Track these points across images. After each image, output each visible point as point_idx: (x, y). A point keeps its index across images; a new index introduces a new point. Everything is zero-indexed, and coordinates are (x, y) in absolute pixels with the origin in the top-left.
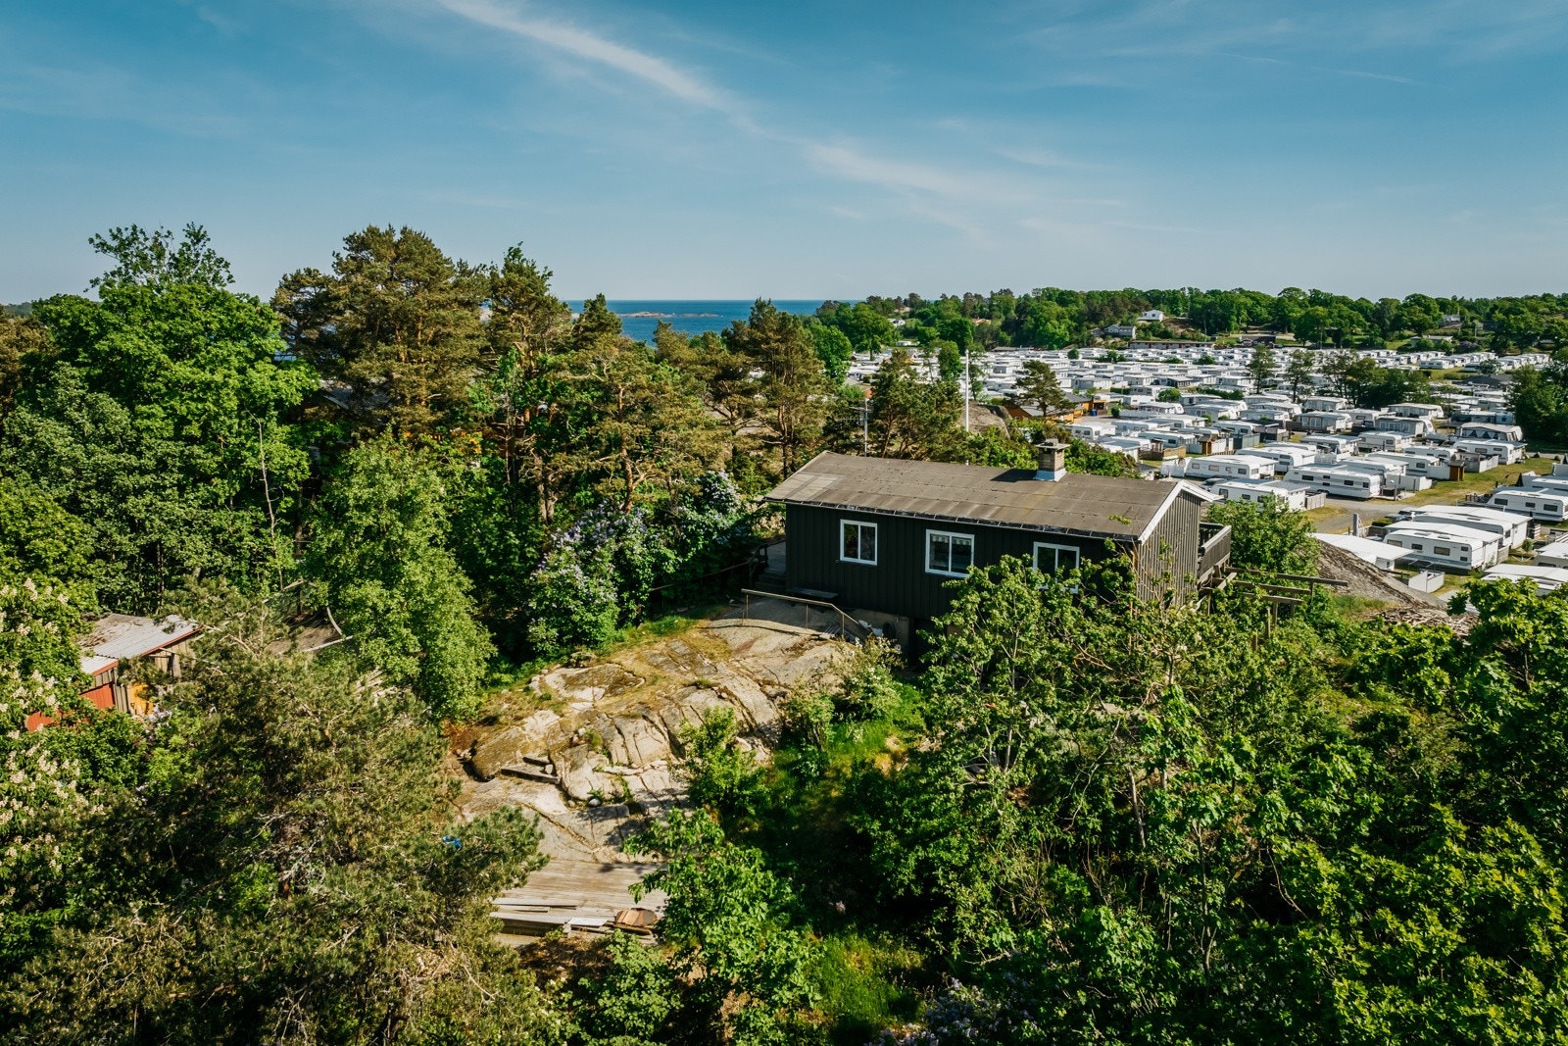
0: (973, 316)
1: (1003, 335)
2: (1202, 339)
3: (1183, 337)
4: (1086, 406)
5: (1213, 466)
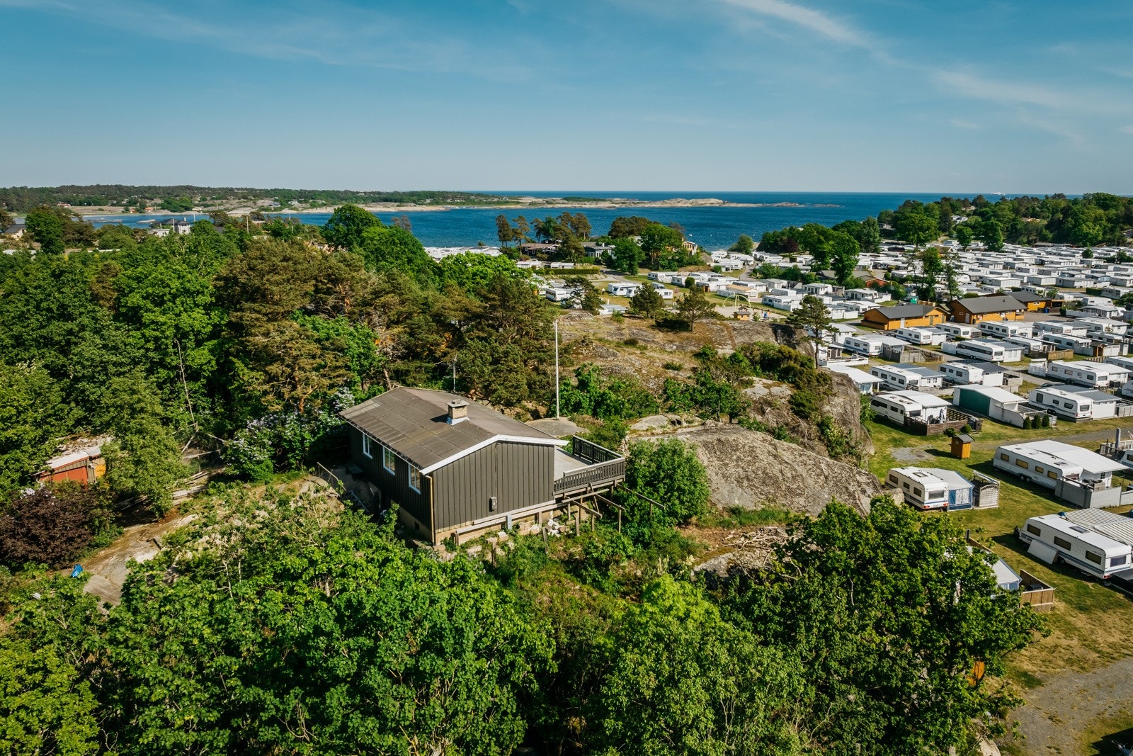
0: (1025, 216)
1: (1046, 232)
4: (1042, 305)
5: (1067, 371)
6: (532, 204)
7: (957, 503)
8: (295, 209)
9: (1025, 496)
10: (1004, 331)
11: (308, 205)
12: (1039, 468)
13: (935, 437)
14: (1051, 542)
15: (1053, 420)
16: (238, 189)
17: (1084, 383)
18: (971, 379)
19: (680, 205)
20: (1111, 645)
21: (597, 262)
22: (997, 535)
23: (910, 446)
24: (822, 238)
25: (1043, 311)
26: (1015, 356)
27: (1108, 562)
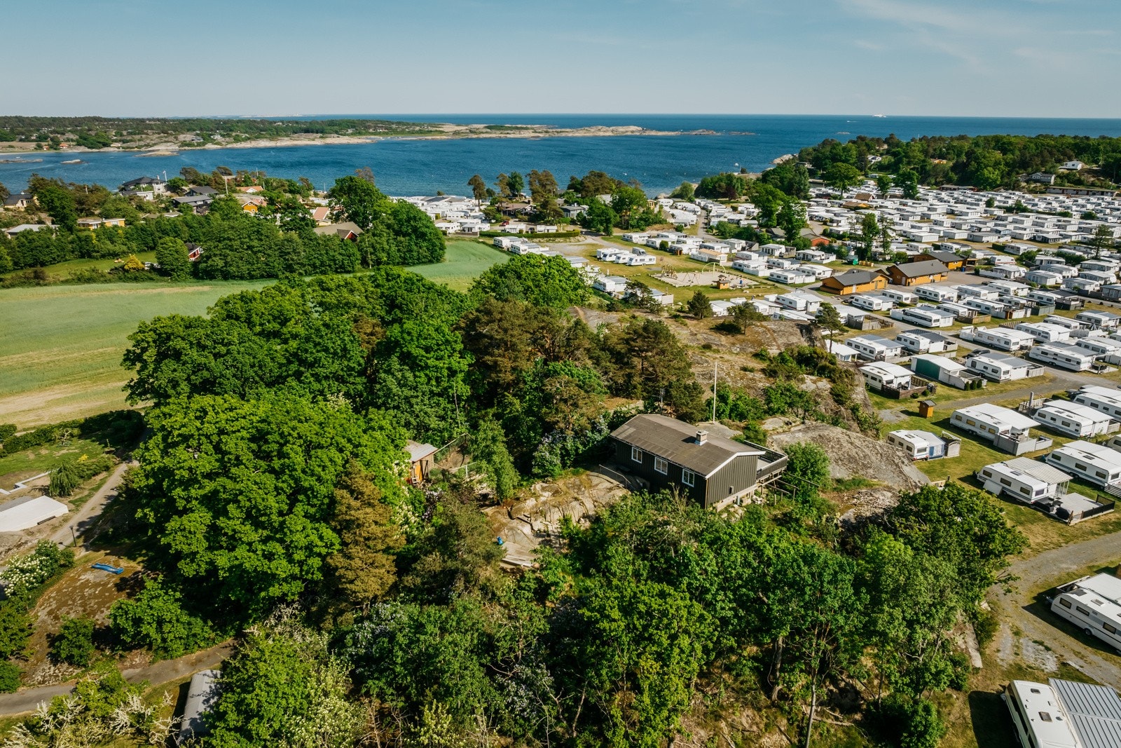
0: (933, 157)
1: (951, 174)
2: (1109, 187)
3: (1093, 185)
4: (959, 264)
5: (990, 337)
6: (456, 133)
7: (935, 455)
8: (218, 143)
9: (975, 446)
10: (936, 295)
11: (232, 139)
12: (983, 426)
13: (905, 400)
14: (999, 482)
15: (985, 382)
16: (149, 120)
17: (1001, 348)
18: (922, 347)
19: (601, 134)
20: (1038, 544)
21: (573, 222)
22: (962, 476)
23: (890, 408)
24: (770, 198)
25: (961, 269)
26: (947, 322)
27: (1034, 493)
